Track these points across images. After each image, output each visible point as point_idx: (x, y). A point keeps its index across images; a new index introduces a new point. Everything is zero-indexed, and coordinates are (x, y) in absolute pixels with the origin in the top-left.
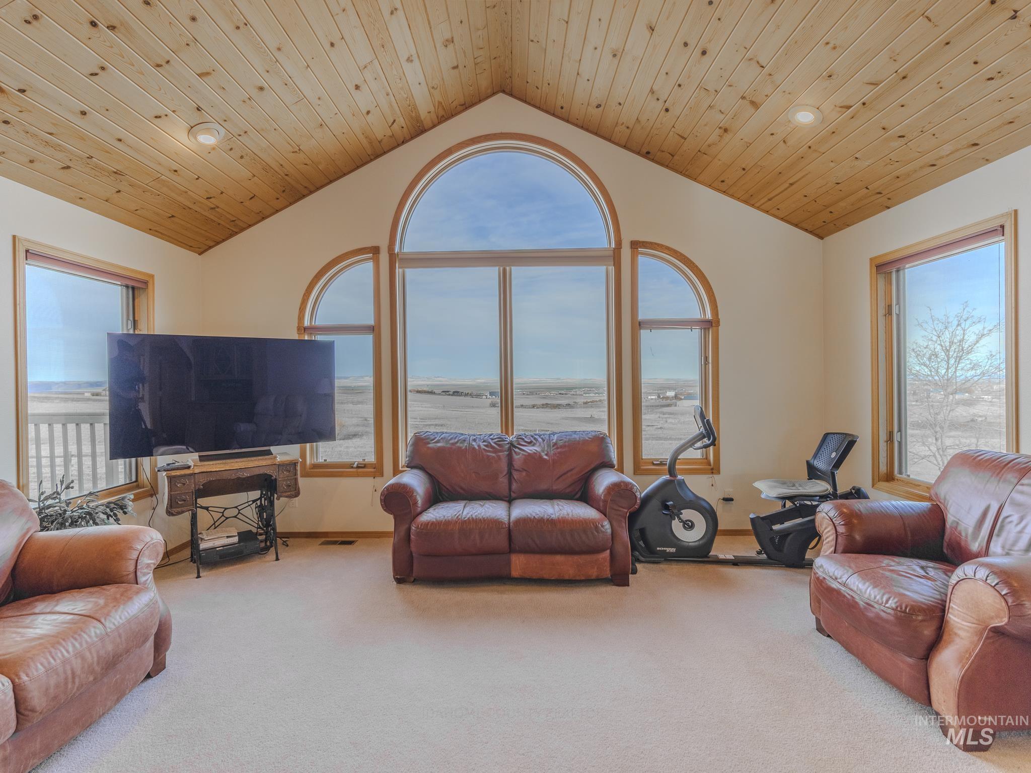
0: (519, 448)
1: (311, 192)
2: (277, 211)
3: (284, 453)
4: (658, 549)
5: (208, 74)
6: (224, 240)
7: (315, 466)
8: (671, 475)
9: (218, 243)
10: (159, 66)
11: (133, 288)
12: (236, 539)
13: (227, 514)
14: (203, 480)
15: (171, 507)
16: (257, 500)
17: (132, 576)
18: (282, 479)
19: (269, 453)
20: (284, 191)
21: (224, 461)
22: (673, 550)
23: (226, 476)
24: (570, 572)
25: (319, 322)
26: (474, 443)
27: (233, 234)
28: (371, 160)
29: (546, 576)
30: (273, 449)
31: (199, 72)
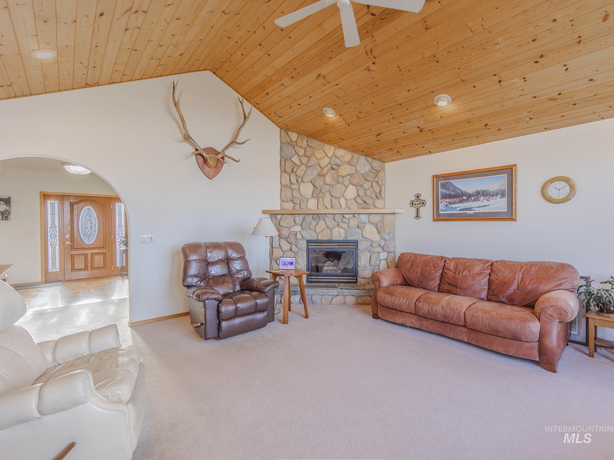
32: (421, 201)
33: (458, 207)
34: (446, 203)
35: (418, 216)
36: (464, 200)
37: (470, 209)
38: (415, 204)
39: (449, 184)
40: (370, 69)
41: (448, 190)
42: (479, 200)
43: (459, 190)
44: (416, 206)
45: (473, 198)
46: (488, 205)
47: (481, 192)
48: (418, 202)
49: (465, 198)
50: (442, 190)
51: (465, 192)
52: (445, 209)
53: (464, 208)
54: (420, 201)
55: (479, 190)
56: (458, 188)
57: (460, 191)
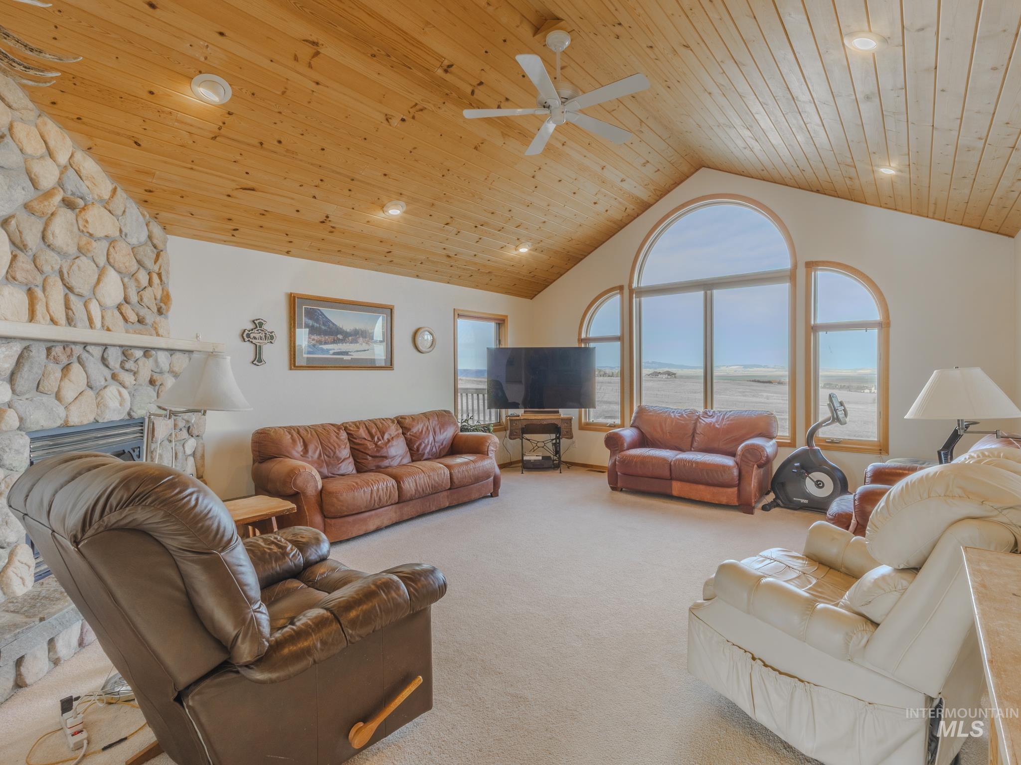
0: (702, 420)
1: (585, 256)
2: (568, 270)
3: (564, 413)
4: (794, 499)
5: (519, 226)
6: (542, 290)
7: (587, 424)
8: (809, 446)
9: (539, 292)
10: (500, 230)
11: (499, 324)
12: (540, 458)
13: (539, 444)
14: (525, 423)
15: (511, 435)
16: (554, 439)
17: (486, 453)
18: (563, 427)
19: (558, 412)
20: (569, 260)
21: (535, 415)
22: (806, 501)
23: (535, 422)
24: (707, 497)
25: (592, 335)
26: (672, 414)
27: (547, 286)
28: (619, 231)
29: (693, 498)
30: (561, 410)
31: (516, 226)
32: (268, 333)
33: (331, 350)
34: (313, 342)
35: (258, 359)
36: (339, 339)
37: (346, 353)
38: (255, 338)
39: (319, 313)
40: (389, 120)
41: (317, 321)
42: (357, 342)
43: (333, 324)
44: (257, 341)
45: (350, 338)
46: (368, 350)
47: (360, 332)
48: (260, 334)
49: (340, 337)
50: (307, 320)
51: (341, 328)
52: (312, 350)
53: (339, 351)
54: (266, 334)
55: (357, 328)
56: (331, 322)
57: (334, 326)
